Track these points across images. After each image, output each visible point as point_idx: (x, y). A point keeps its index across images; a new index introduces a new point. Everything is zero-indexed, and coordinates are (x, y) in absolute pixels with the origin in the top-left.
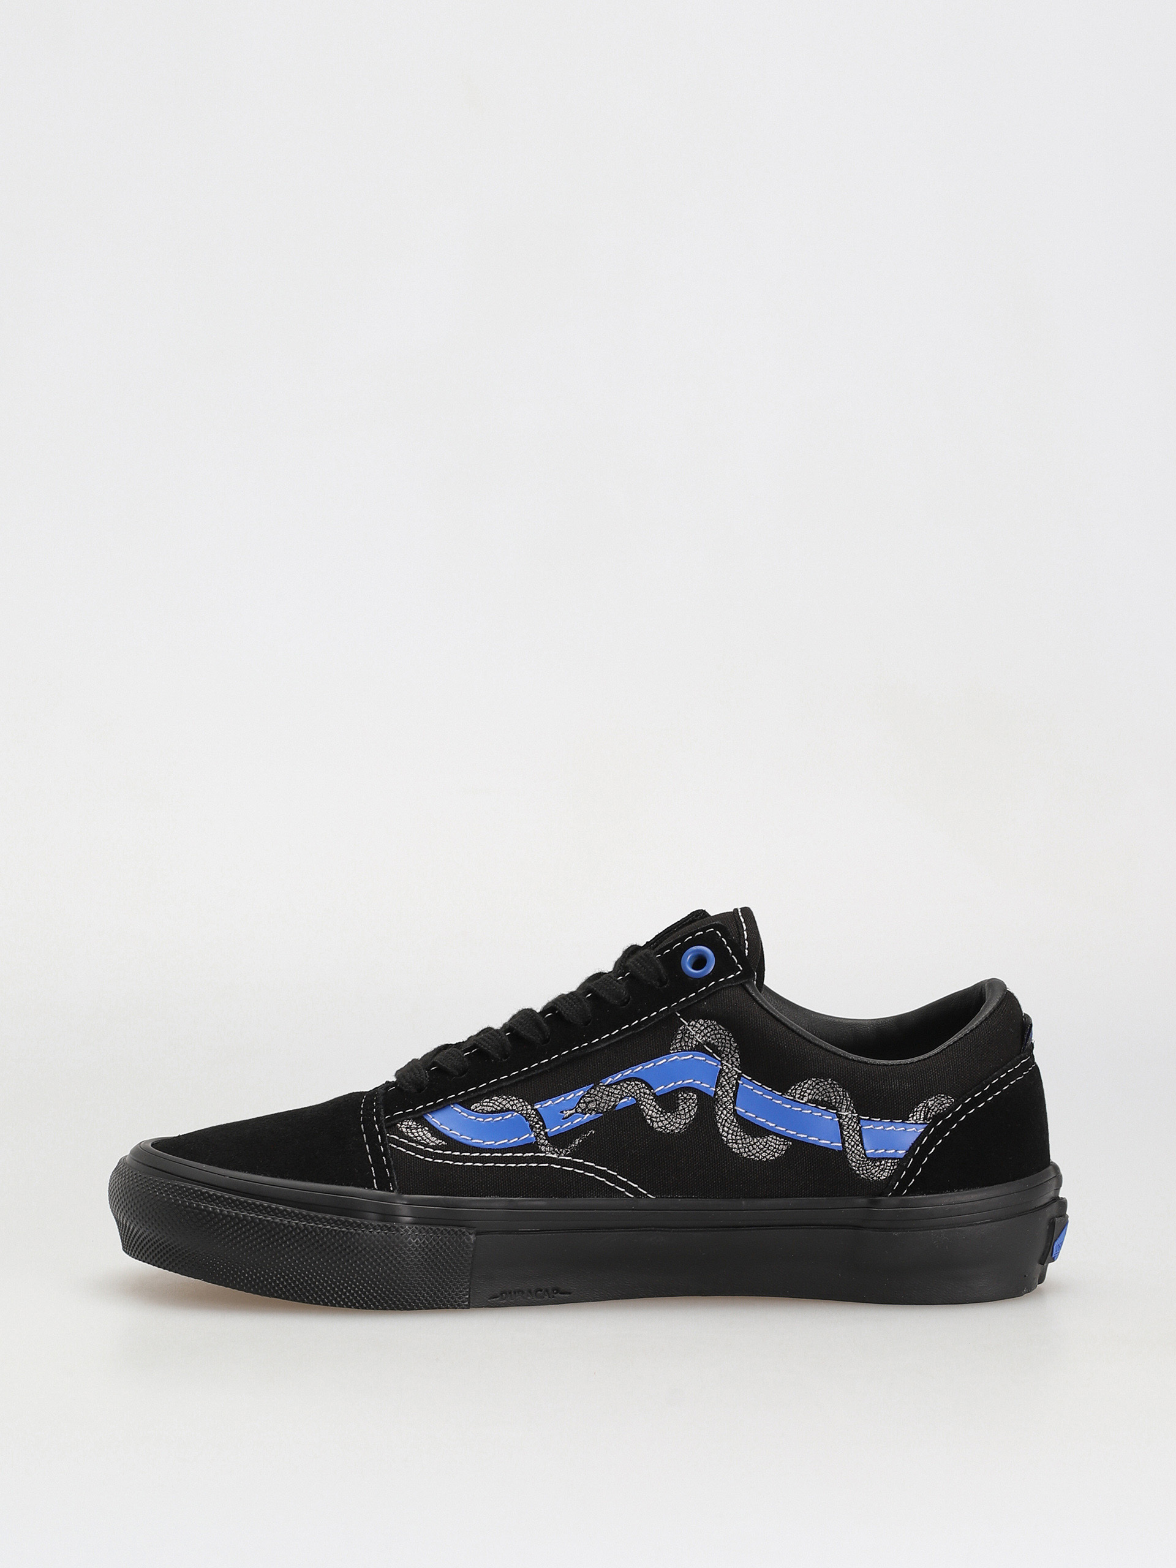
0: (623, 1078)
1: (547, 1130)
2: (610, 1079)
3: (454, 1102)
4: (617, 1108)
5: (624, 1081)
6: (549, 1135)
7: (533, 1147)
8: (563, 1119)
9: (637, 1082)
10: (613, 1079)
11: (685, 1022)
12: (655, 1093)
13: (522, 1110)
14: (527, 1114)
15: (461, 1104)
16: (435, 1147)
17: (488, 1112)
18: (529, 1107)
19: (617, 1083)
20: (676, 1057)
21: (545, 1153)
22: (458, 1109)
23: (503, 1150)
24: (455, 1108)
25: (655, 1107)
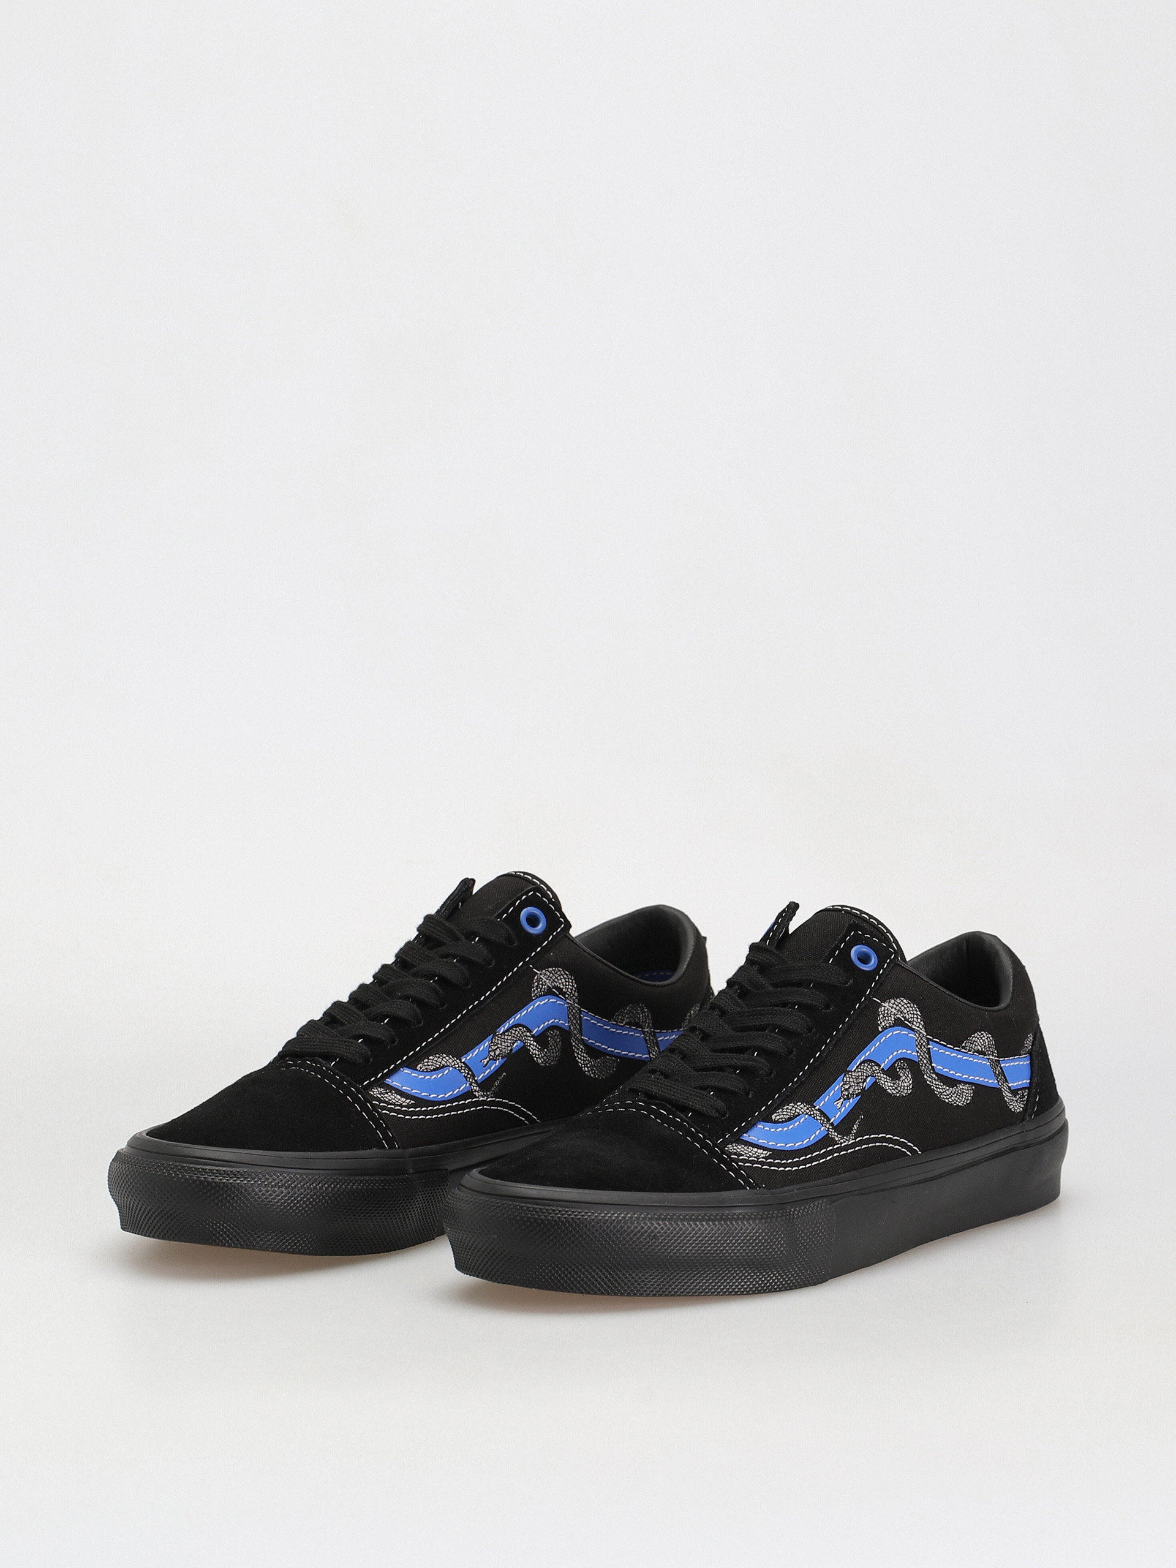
0: (510, 1026)
1: (476, 1079)
2: (503, 1029)
3: (403, 1065)
4: (513, 1051)
5: (511, 1028)
6: (479, 1082)
7: (469, 1094)
8: (484, 1067)
9: (520, 1028)
10: (504, 1027)
11: (538, 972)
12: (533, 1035)
13: (455, 1064)
14: (459, 1067)
15: (408, 1067)
16: (408, 1106)
17: (431, 1071)
18: (458, 1061)
19: (508, 1030)
20: (538, 1003)
21: (478, 1097)
22: (407, 1071)
23: (451, 1101)
24: (405, 1071)
25: (536, 1046)
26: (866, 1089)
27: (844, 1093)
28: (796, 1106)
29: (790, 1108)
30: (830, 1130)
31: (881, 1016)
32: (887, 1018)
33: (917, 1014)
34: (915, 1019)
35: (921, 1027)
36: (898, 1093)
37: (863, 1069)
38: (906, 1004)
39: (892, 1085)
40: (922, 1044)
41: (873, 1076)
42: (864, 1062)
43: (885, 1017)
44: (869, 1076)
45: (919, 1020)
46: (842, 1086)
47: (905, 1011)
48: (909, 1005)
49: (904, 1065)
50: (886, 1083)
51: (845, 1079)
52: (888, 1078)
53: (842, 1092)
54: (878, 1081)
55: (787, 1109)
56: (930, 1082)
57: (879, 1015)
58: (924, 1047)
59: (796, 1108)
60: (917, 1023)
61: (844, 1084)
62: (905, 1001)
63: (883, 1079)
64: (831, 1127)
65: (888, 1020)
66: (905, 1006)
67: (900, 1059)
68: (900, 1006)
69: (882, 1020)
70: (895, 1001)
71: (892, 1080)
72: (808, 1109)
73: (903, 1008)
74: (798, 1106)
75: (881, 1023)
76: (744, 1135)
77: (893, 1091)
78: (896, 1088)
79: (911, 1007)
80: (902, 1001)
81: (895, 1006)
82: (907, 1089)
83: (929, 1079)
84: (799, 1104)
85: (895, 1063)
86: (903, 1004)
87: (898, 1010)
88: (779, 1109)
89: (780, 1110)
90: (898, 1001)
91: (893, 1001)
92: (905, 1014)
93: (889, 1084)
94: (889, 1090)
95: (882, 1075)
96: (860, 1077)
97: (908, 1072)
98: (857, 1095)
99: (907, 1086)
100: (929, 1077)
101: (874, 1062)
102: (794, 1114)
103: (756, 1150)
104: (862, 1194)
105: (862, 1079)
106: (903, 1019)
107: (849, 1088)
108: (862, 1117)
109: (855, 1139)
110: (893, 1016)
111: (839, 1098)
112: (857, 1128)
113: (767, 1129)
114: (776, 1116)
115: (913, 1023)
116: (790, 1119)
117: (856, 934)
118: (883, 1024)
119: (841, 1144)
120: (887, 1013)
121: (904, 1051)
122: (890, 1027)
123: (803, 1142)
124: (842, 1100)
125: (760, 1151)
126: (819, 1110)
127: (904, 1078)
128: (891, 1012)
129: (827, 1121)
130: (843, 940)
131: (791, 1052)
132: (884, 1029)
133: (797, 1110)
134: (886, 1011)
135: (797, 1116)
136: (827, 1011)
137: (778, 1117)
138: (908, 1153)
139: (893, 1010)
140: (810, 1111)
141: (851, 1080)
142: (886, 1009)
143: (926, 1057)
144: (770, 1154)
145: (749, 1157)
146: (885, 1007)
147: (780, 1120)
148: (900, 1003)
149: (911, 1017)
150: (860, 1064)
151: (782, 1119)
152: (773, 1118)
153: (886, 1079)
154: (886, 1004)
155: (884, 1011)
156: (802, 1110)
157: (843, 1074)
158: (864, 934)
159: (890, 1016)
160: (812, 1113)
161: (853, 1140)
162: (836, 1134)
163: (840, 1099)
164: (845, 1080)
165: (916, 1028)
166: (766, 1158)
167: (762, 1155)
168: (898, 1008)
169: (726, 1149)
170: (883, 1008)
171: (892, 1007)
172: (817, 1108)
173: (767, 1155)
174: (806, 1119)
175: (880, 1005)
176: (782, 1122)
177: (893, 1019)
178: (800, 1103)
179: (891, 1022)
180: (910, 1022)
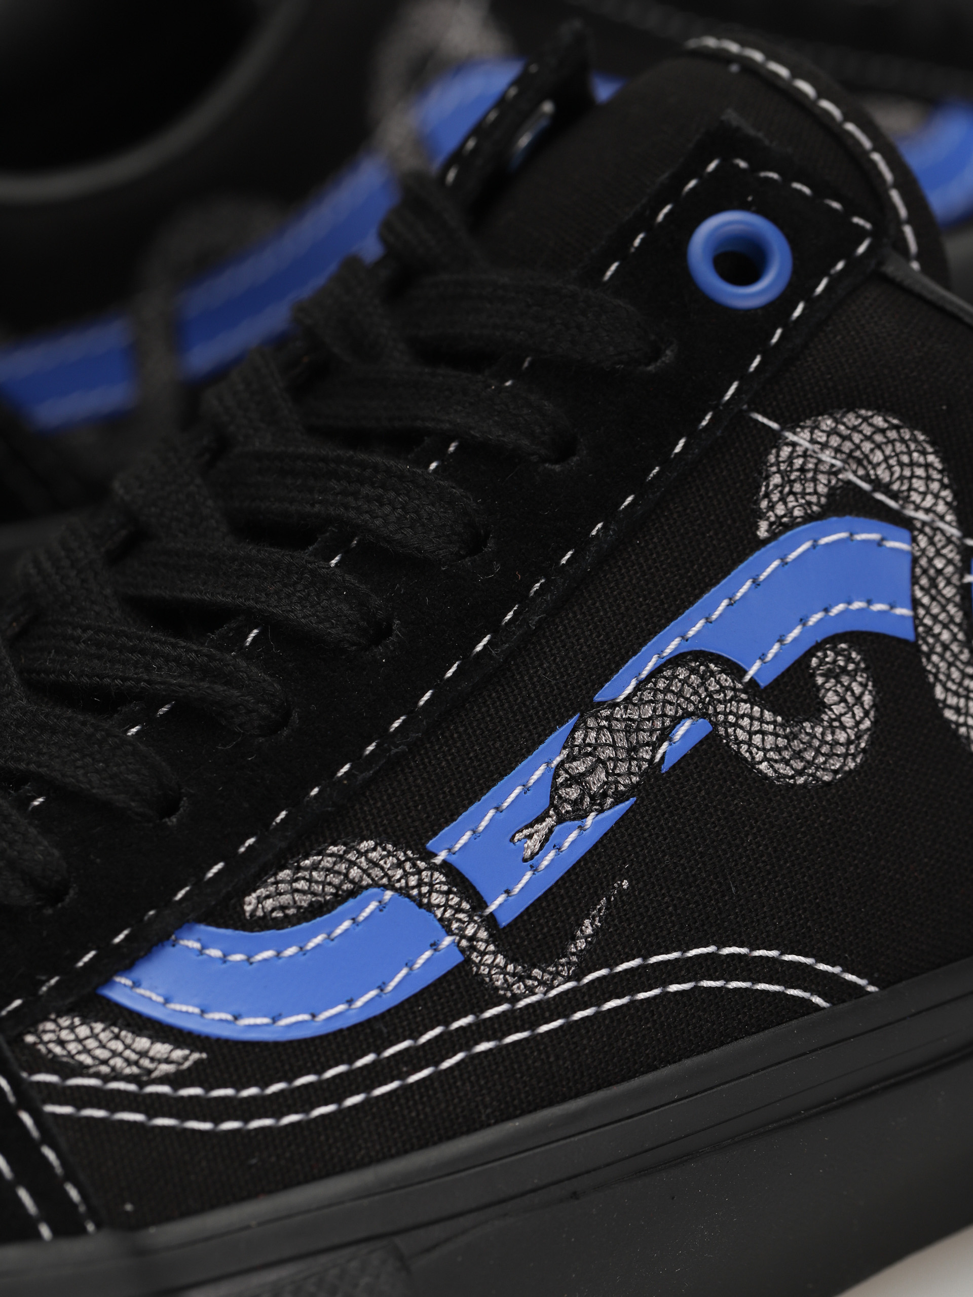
26: (665, 768)
27: (562, 792)
28: (352, 856)
29: (328, 862)
30: (481, 946)
31: (776, 479)
32: (797, 487)
33: (927, 466)
34: (918, 484)
35: (941, 508)
36: (801, 773)
37: (667, 690)
38: (883, 431)
39: (781, 742)
40: (939, 572)
41: (705, 715)
42: (676, 660)
43: (791, 482)
44: (687, 715)
45: (935, 486)
46: (562, 763)
47: (878, 457)
48: (893, 434)
49: (849, 659)
50: (757, 739)
51: (579, 735)
52: (768, 715)
53: (555, 788)
54: (722, 731)
55: (315, 867)
56: (957, 710)
57: (767, 477)
58: (949, 582)
59: (352, 864)
60: (924, 494)
61: (571, 758)
62: (879, 421)
63: (746, 722)
64: (483, 934)
65: (804, 494)
66: (879, 438)
67: (833, 640)
68: (857, 438)
69: (775, 497)
70: (837, 421)
71: (782, 725)
72: (400, 865)
73: (867, 446)
74: (360, 854)
75: (771, 507)
76: (118, 979)
77: (780, 767)
78: (798, 755)
79: (902, 441)
80: (865, 419)
81: (835, 441)
82: (846, 756)
83: (952, 700)
84: (365, 845)
85: (810, 653)
86: (868, 430)
87: (850, 455)
88: (282, 868)
89: (285, 874)
90: (851, 419)
91: (828, 423)
92: (875, 466)
93: (770, 740)
94: (763, 766)
95: (745, 708)
96: (647, 725)
97: (864, 686)
98: (619, 798)
99: (849, 742)
100: (956, 694)
101: (717, 659)
102: (338, 888)
103: (143, 1043)
104: (575, 1195)
105: (652, 731)
106: (866, 486)
107: (591, 771)
108: (625, 884)
109: (577, 977)
110: (823, 478)
111: (539, 812)
112: (596, 931)
113: (215, 953)
114: (260, 900)
115: (907, 500)
116: (316, 910)
117: (726, 167)
118: (780, 510)
119: (516, 998)
120: (802, 470)
121: (857, 605)
122: (809, 518)
123: (350, 1002)
124: (549, 822)
125: (161, 1049)
126: (447, 868)
127: (839, 709)
128: (820, 461)
129: (473, 908)
130: (671, 192)
131: (381, 632)
132: (781, 527)
133: (354, 872)
134: (798, 462)
135: (352, 894)
136: (557, 468)
137: (269, 904)
138: (817, 1000)
139: (827, 457)
140: (406, 875)
141: (606, 737)
142: (799, 450)
143: (951, 619)
144: (197, 1063)
145: (106, 1079)
146: (794, 445)
147: (278, 914)
148: (855, 429)
149: (901, 478)
150: (656, 673)
151: (283, 908)
152: (248, 908)
153: (761, 720)
154: (802, 438)
155: (790, 460)
156: (376, 872)
157: (572, 721)
158: (755, 168)
159: (814, 480)
160: (413, 881)
161: (568, 979)
162: (500, 960)
163: (540, 820)
164: (578, 742)
165: (921, 515)
166: (177, 1080)
167: (165, 1068)
168: (847, 446)
169: (30, 1039)
170: (786, 451)
171: (825, 446)
172: (438, 860)
173: (187, 1065)
174: (382, 907)
175: (775, 440)
176: (278, 924)
177: (822, 489)
178: (371, 843)
179: (814, 499)
180: (895, 496)
